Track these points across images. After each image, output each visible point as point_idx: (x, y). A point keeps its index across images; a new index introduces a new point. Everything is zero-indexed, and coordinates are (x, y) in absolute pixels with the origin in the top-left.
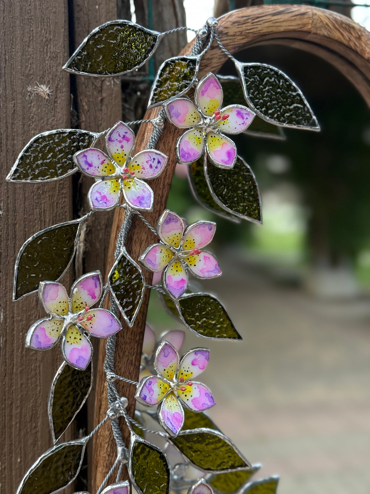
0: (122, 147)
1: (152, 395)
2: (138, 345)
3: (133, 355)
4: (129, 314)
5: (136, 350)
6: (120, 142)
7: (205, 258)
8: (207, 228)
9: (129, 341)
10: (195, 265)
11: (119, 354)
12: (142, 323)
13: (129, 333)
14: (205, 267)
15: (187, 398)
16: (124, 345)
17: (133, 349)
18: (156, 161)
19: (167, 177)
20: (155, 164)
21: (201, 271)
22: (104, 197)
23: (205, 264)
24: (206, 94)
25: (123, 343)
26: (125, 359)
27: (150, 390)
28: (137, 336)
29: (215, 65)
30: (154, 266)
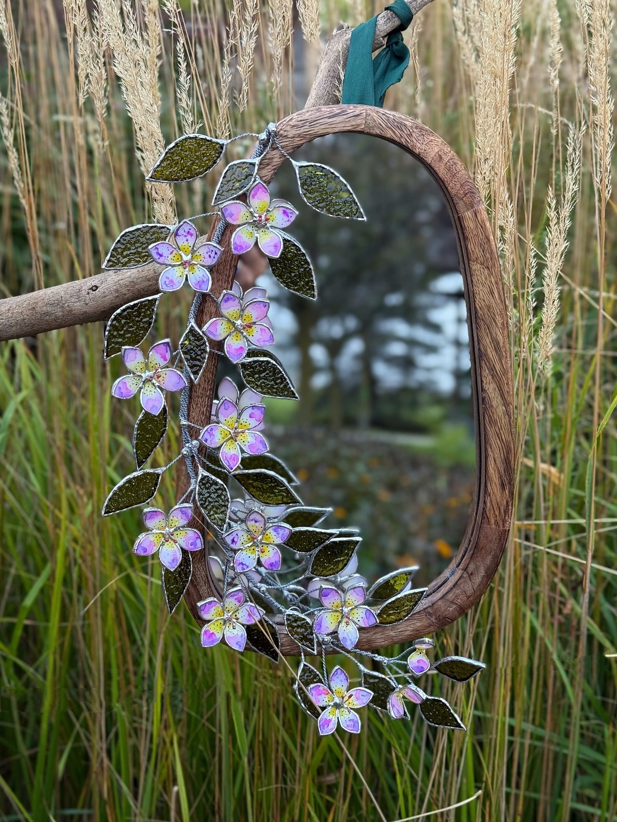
0: (187, 240)
1: (212, 439)
2: (208, 399)
3: (204, 407)
4: (195, 373)
5: (206, 403)
6: (185, 236)
7: (261, 330)
8: (262, 305)
10: (253, 336)
11: (192, 405)
12: (212, 381)
14: (261, 337)
15: (245, 444)
16: (196, 399)
18: (214, 253)
20: (213, 255)
21: (258, 341)
22: (172, 281)
23: (261, 335)
24: (256, 197)
25: (196, 397)
26: (198, 410)
27: (211, 435)
28: (207, 391)
29: (275, 164)
30: (214, 335)
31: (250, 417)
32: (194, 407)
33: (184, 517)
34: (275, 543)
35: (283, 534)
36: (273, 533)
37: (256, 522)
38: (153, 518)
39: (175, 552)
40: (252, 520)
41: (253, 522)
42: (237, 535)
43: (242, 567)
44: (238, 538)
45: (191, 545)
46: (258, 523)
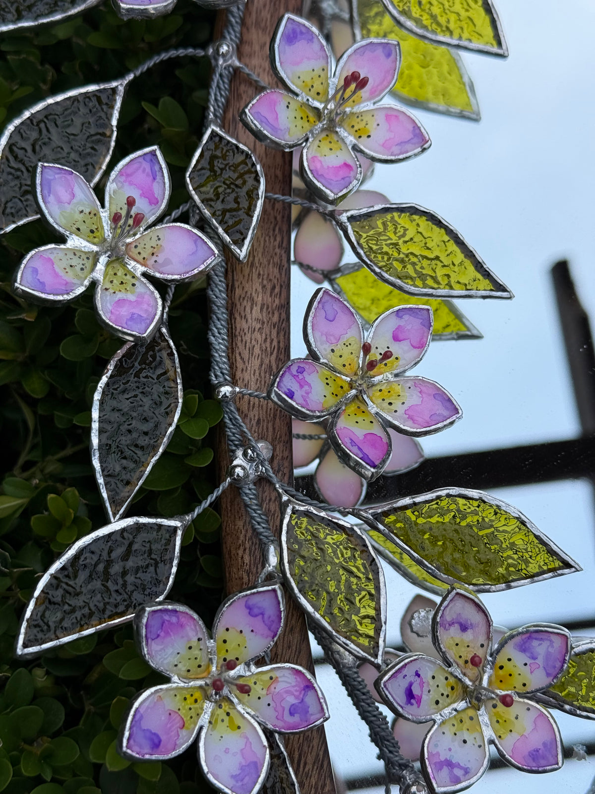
1: (307, 393)
2: (278, 333)
3: (272, 354)
5: (275, 343)
7: (388, 118)
8: (380, 51)
9: (258, 326)
10: (369, 136)
11: (240, 354)
12: (281, 286)
13: (257, 309)
14: (392, 135)
15: (393, 408)
17: (268, 340)
21: (383, 145)
25: (246, 331)
27: (303, 383)
28: (273, 313)
30: (275, 129)
31: (396, 338)
33: (258, 623)
34: (529, 688)
35: (548, 656)
36: (520, 659)
37: (464, 628)
39: (248, 742)
40: (451, 624)
41: (454, 630)
42: (418, 675)
43: (451, 772)
44: (422, 684)
45: (292, 714)
46: (469, 632)
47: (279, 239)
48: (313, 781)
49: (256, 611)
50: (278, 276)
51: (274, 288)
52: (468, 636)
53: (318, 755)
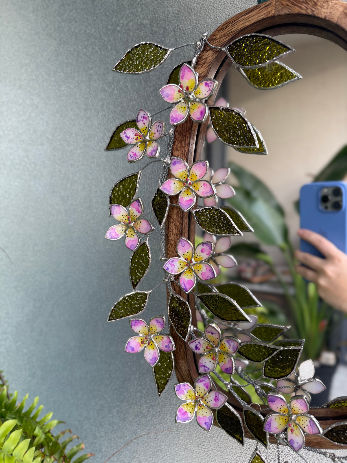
0: (144, 124)
1: (173, 268)
6: (143, 121)
7: (204, 184)
8: (201, 165)
9: (174, 239)
10: (198, 190)
14: (204, 190)
15: (199, 272)
16: (171, 242)
18: (159, 127)
19: (187, 139)
20: (159, 129)
21: (202, 193)
22: (135, 154)
23: (204, 188)
27: (172, 265)
30: (169, 192)
31: (202, 252)
32: (171, 247)
33: (159, 325)
35: (233, 346)
36: (227, 344)
37: (212, 334)
38: (137, 325)
39: (155, 352)
40: (209, 332)
41: (210, 334)
42: (199, 343)
43: (204, 368)
44: (200, 345)
45: (166, 347)
46: (214, 335)
47: (180, 215)
48: (182, 356)
49: (158, 322)
50: (179, 225)
51: (178, 229)
52: (214, 336)
53: (183, 350)
